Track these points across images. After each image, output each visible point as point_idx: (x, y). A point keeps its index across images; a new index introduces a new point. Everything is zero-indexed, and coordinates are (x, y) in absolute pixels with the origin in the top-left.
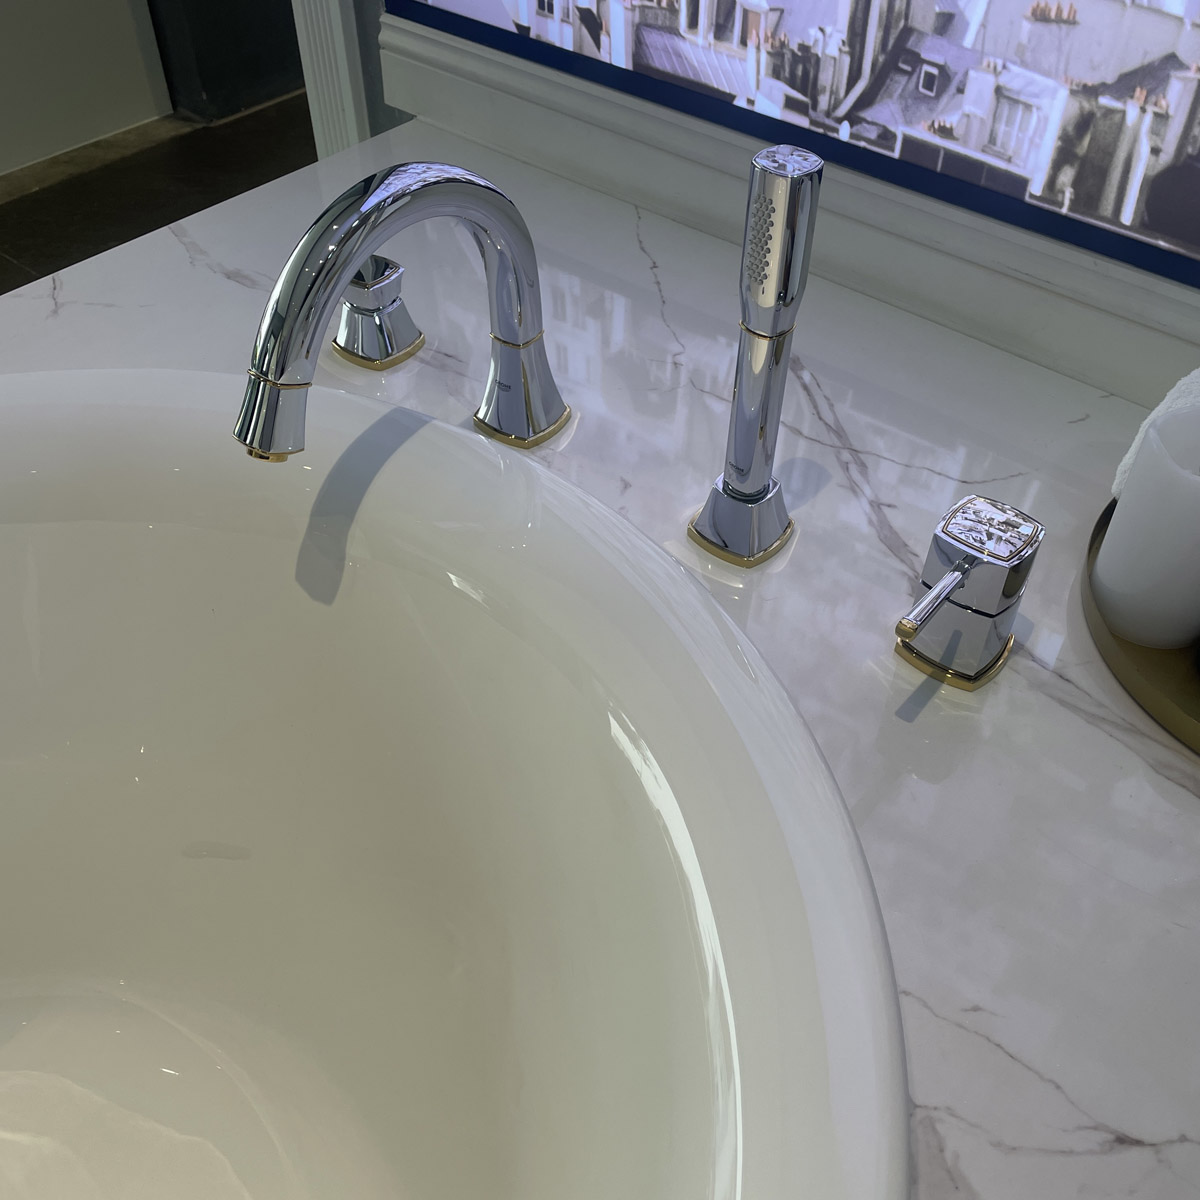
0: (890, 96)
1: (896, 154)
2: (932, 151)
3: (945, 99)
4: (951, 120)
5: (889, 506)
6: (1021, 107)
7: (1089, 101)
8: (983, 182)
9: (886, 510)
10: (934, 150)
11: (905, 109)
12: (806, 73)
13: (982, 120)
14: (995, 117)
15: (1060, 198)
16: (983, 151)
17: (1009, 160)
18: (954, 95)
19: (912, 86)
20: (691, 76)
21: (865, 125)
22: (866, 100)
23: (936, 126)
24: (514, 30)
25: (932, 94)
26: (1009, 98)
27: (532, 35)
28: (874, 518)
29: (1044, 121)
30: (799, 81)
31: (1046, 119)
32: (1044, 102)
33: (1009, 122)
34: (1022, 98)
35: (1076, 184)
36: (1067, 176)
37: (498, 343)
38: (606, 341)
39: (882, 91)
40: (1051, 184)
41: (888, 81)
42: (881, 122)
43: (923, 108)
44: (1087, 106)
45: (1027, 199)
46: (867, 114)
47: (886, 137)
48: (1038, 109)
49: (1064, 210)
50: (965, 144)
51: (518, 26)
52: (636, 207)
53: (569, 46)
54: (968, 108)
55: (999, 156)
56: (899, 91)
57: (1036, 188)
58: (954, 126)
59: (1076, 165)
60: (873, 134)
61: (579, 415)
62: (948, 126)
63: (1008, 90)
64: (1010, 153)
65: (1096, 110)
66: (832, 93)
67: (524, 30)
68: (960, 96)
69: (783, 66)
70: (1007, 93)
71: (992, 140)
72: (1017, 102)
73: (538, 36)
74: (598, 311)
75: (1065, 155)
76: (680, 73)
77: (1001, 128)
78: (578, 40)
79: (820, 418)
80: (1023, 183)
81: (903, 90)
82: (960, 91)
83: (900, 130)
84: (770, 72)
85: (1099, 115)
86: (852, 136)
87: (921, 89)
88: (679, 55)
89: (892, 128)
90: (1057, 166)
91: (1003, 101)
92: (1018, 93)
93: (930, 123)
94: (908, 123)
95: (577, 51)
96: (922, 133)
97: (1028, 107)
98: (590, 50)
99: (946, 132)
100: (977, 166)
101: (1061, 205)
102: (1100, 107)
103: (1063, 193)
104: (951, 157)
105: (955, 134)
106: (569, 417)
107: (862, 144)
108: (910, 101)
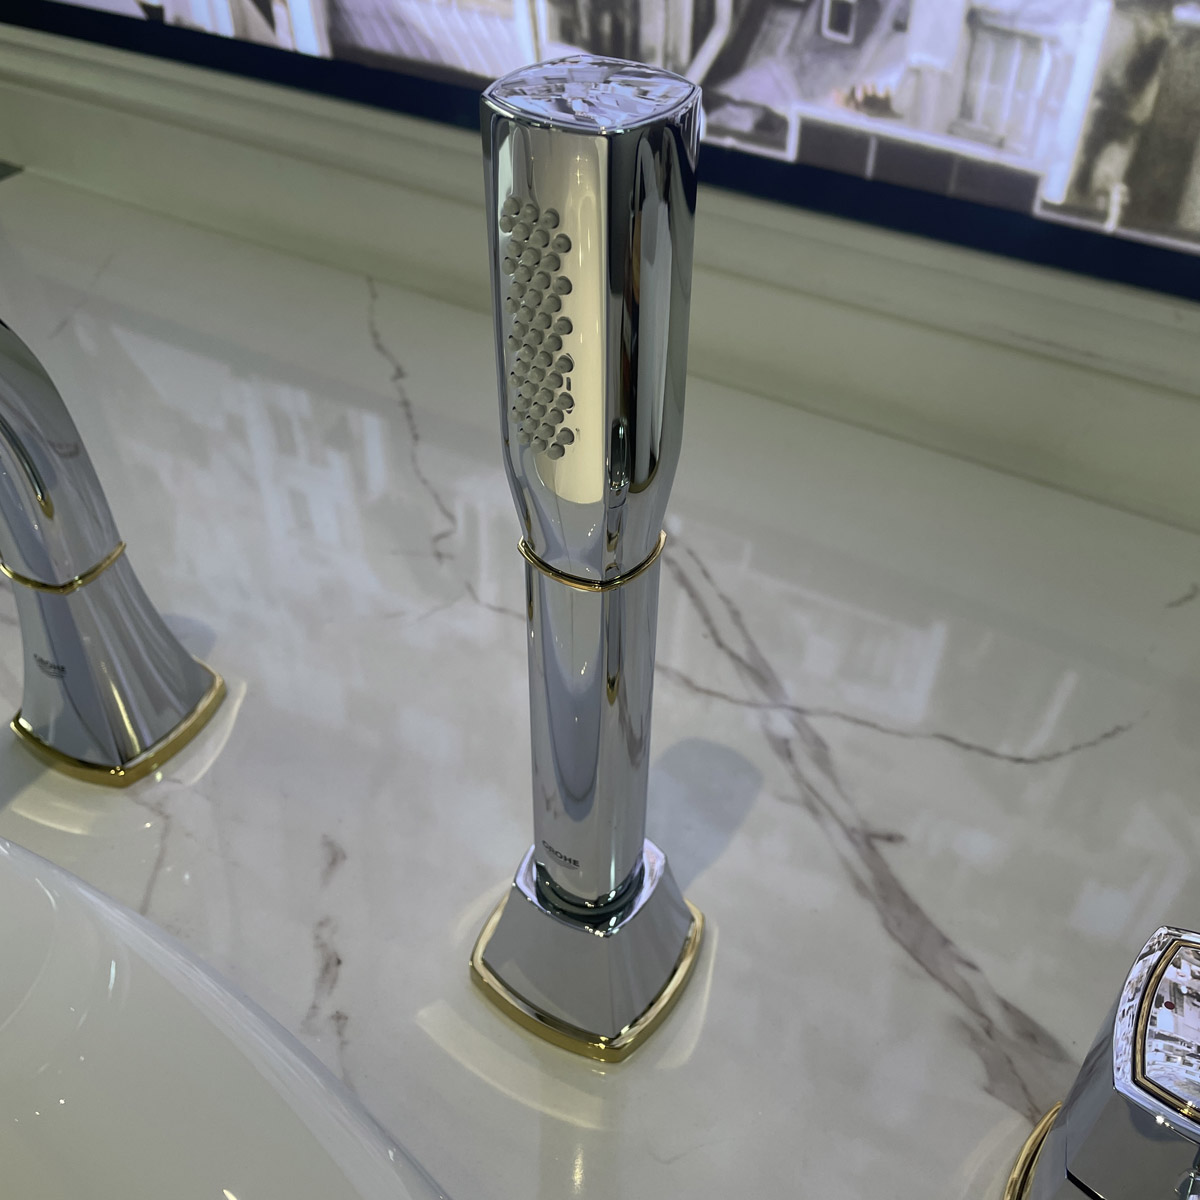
0: (771, 51)
1: (790, 153)
2: (856, 142)
3: (872, 45)
4: (885, 83)
5: (890, 838)
6: (1018, 45)
7: (1153, 18)
8: (953, 188)
9: (886, 850)
10: (858, 141)
11: (801, 72)
12: (617, 27)
13: (945, 78)
14: (970, 67)
15: (1100, 203)
16: (951, 131)
17: (1000, 144)
18: (888, 37)
19: (808, 28)
20: (426, 55)
21: (730, 109)
22: (728, 65)
23: (859, 96)
24: (138, 13)
25: (846, 39)
26: (994, 30)
27: (169, 17)
28: (865, 874)
29: (1065, 66)
30: (607, 43)
31: (1070, 61)
32: (1065, 29)
33: (997, 75)
34: (1022, 27)
35: (1132, 176)
36: (1114, 162)
37: (29, 590)
38: (360, 480)
39: (755, 45)
40: (1083, 180)
41: (765, 26)
42: (759, 98)
43: (833, 67)
44: (1150, 28)
45: (1038, 210)
46: (733, 89)
47: (770, 125)
48: (1054, 42)
49: (1111, 226)
50: (915, 122)
51: (146, 8)
52: (370, 279)
53: (226, 29)
54: (916, 56)
55: (981, 138)
56: (786, 40)
57: (1054, 190)
58: (893, 93)
59: (1132, 142)
60: (745, 122)
61: (243, 689)
62: (881, 94)
63: (994, 15)
64: (1001, 131)
65: (1167, 34)
66: (667, 57)
67: (155, 13)
68: (899, 37)
69: (576, 21)
70: (989, 21)
71: (966, 111)
72: (1008, 35)
73: (178, 19)
74: (342, 438)
75: (1107, 125)
76: (408, 51)
77: (982, 88)
78: (239, 17)
79: (720, 644)
80: (1027, 184)
81: (795, 37)
82: (900, 26)
83: (794, 112)
84: (556, 32)
85: (1174, 41)
86: (711, 130)
87: (829, 34)
88: (401, 23)
89: (779, 109)
90: (1094, 147)
91: (983, 36)
92: (1013, 17)
93: (846, 91)
94: (808, 95)
95: (241, 35)
96: (834, 112)
97: (1032, 42)
98: (259, 32)
99: (877, 105)
100: (942, 161)
101: (1103, 216)
102: (1175, 28)
103: (1106, 193)
104: (890, 150)
105: (896, 106)
106: (223, 696)
107: (729, 142)
108: (808, 57)
